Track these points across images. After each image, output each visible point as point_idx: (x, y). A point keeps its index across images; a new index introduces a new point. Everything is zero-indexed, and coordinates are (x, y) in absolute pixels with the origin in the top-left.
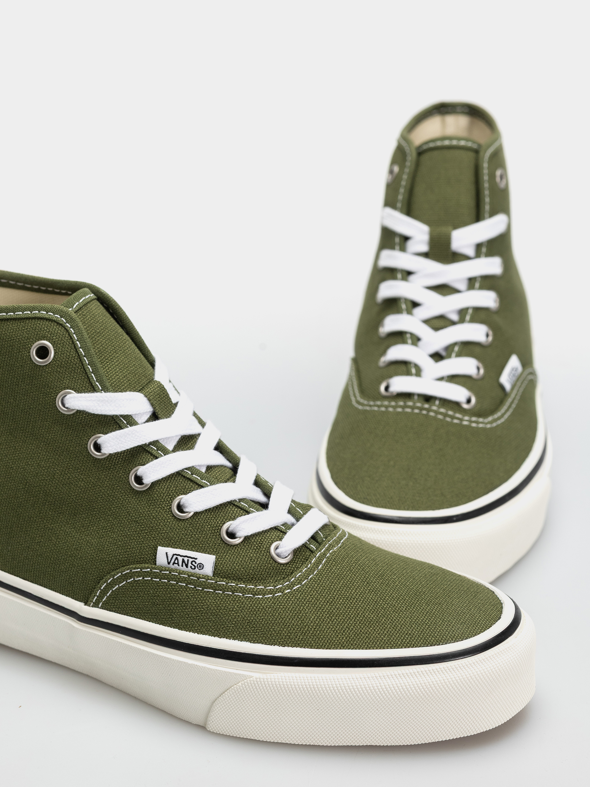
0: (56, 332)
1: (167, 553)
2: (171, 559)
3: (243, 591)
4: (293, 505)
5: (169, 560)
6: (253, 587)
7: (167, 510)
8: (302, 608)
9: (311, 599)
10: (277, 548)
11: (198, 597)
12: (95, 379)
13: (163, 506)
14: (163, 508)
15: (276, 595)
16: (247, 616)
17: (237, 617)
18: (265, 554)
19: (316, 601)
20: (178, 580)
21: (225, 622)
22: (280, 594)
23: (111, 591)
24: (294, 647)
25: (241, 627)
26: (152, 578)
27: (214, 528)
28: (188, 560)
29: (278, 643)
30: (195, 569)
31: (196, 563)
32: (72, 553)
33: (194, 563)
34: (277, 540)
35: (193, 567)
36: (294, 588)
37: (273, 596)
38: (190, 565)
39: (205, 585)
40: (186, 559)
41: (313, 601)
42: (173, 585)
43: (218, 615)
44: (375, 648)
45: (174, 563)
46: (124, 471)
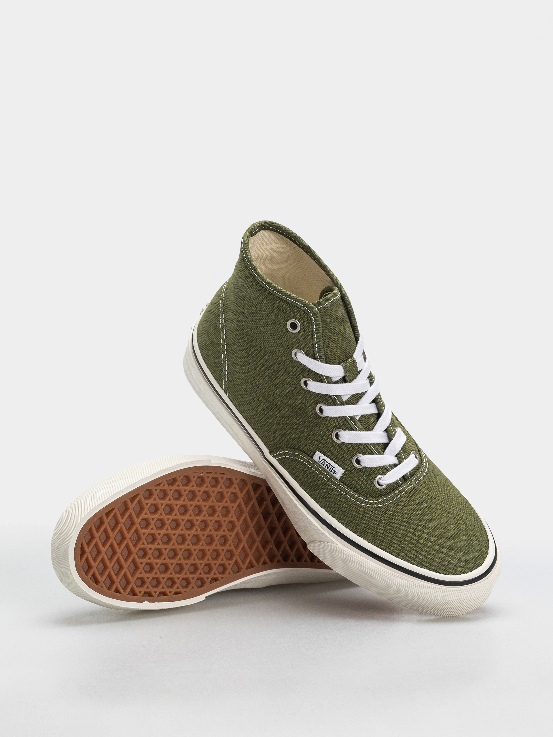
0: (305, 319)
1: (320, 457)
2: (321, 461)
3: (352, 496)
4: (401, 451)
5: (320, 461)
6: (357, 496)
7: (330, 433)
8: (378, 519)
9: (385, 515)
10: (380, 479)
11: (327, 487)
12: (317, 352)
13: (328, 430)
14: (327, 431)
15: (368, 506)
16: (348, 511)
17: (342, 508)
18: (371, 481)
19: (387, 518)
20: (321, 472)
21: (335, 508)
22: (370, 506)
23: (285, 456)
24: (365, 539)
25: (342, 515)
26: (307, 464)
27: (350, 455)
28: (329, 466)
29: (357, 533)
30: (331, 472)
31: (333, 469)
32: (273, 424)
33: (332, 469)
34: (381, 474)
35: (331, 471)
36: (379, 506)
37: (366, 506)
38: (329, 468)
39: (333, 483)
40: (329, 465)
41: (386, 517)
42: (317, 474)
43: (333, 502)
44: (405, 560)
45: (322, 463)
46: (315, 401)
